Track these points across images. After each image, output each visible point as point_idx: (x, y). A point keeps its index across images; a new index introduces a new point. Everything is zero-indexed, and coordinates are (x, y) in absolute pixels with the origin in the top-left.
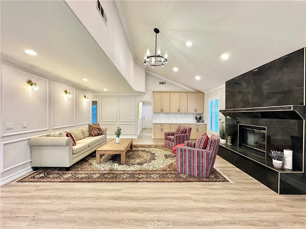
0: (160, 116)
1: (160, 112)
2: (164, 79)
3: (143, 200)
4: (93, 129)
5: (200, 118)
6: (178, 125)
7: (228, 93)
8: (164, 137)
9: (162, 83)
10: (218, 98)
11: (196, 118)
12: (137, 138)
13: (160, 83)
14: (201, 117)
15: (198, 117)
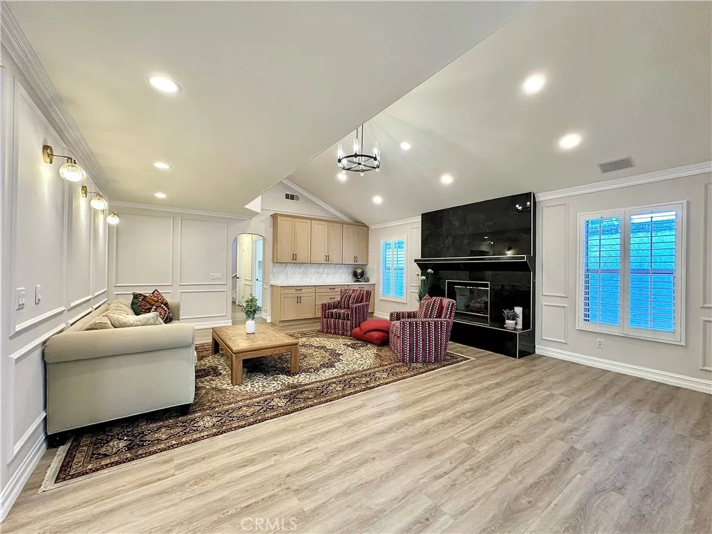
0: (286, 270)
1: (291, 261)
2: (296, 190)
3: (302, 444)
4: (153, 305)
5: (362, 274)
6: (330, 287)
7: (428, 232)
8: (319, 314)
9: (292, 197)
10: (403, 238)
11: (355, 274)
12: (231, 324)
13: (287, 196)
14: (363, 272)
15: (359, 271)
